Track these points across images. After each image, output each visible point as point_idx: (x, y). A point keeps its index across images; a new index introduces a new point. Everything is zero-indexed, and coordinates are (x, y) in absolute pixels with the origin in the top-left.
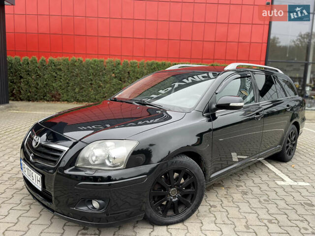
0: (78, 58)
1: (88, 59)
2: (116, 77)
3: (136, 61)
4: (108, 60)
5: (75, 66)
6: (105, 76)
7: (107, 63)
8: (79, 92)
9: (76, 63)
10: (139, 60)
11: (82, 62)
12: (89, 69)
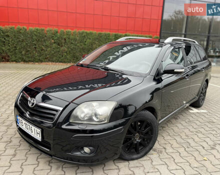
0: (22, 27)
1: (31, 28)
2: (55, 43)
3: (70, 30)
4: (48, 29)
5: (21, 33)
6: (47, 42)
7: (47, 31)
8: (25, 54)
9: (21, 31)
10: (72, 29)
11: (26, 30)
12: (33, 36)
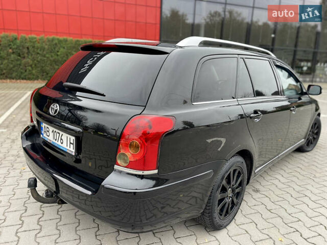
2: (13, 53)
3: (35, 36)
4: (3, 34)
6: (1, 52)
7: (2, 38)
10: (38, 35)
